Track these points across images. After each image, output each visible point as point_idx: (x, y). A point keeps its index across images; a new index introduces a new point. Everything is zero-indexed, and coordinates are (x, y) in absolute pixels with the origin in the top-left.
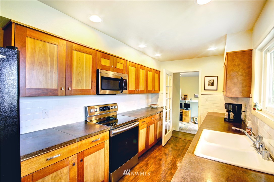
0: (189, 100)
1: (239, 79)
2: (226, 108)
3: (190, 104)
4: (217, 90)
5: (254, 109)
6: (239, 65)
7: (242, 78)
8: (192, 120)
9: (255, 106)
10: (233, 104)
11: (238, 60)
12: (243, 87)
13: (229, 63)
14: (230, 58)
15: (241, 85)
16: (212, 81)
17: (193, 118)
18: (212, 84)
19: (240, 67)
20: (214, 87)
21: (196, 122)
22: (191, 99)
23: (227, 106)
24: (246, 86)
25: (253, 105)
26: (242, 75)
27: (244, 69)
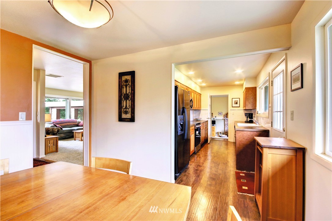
0: (214, 117)
1: (251, 101)
2: (245, 116)
3: (215, 121)
4: (239, 107)
5: (257, 113)
6: (251, 94)
7: (253, 100)
8: (217, 135)
9: (258, 112)
10: (249, 113)
11: (250, 91)
12: (253, 104)
13: (247, 93)
14: (247, 90)
15: (252, 103)
16: (236, 101)
17: (218, 133)
18: (237, 103)
19: (252, 94)
20: (238, 105)
21: (220, 135)
22: (215, 117)
23: (246, 114)
24: (254, 104)
25: (257, 112)
26: (252, 99)
27: (253, 96)
